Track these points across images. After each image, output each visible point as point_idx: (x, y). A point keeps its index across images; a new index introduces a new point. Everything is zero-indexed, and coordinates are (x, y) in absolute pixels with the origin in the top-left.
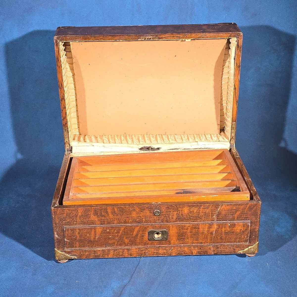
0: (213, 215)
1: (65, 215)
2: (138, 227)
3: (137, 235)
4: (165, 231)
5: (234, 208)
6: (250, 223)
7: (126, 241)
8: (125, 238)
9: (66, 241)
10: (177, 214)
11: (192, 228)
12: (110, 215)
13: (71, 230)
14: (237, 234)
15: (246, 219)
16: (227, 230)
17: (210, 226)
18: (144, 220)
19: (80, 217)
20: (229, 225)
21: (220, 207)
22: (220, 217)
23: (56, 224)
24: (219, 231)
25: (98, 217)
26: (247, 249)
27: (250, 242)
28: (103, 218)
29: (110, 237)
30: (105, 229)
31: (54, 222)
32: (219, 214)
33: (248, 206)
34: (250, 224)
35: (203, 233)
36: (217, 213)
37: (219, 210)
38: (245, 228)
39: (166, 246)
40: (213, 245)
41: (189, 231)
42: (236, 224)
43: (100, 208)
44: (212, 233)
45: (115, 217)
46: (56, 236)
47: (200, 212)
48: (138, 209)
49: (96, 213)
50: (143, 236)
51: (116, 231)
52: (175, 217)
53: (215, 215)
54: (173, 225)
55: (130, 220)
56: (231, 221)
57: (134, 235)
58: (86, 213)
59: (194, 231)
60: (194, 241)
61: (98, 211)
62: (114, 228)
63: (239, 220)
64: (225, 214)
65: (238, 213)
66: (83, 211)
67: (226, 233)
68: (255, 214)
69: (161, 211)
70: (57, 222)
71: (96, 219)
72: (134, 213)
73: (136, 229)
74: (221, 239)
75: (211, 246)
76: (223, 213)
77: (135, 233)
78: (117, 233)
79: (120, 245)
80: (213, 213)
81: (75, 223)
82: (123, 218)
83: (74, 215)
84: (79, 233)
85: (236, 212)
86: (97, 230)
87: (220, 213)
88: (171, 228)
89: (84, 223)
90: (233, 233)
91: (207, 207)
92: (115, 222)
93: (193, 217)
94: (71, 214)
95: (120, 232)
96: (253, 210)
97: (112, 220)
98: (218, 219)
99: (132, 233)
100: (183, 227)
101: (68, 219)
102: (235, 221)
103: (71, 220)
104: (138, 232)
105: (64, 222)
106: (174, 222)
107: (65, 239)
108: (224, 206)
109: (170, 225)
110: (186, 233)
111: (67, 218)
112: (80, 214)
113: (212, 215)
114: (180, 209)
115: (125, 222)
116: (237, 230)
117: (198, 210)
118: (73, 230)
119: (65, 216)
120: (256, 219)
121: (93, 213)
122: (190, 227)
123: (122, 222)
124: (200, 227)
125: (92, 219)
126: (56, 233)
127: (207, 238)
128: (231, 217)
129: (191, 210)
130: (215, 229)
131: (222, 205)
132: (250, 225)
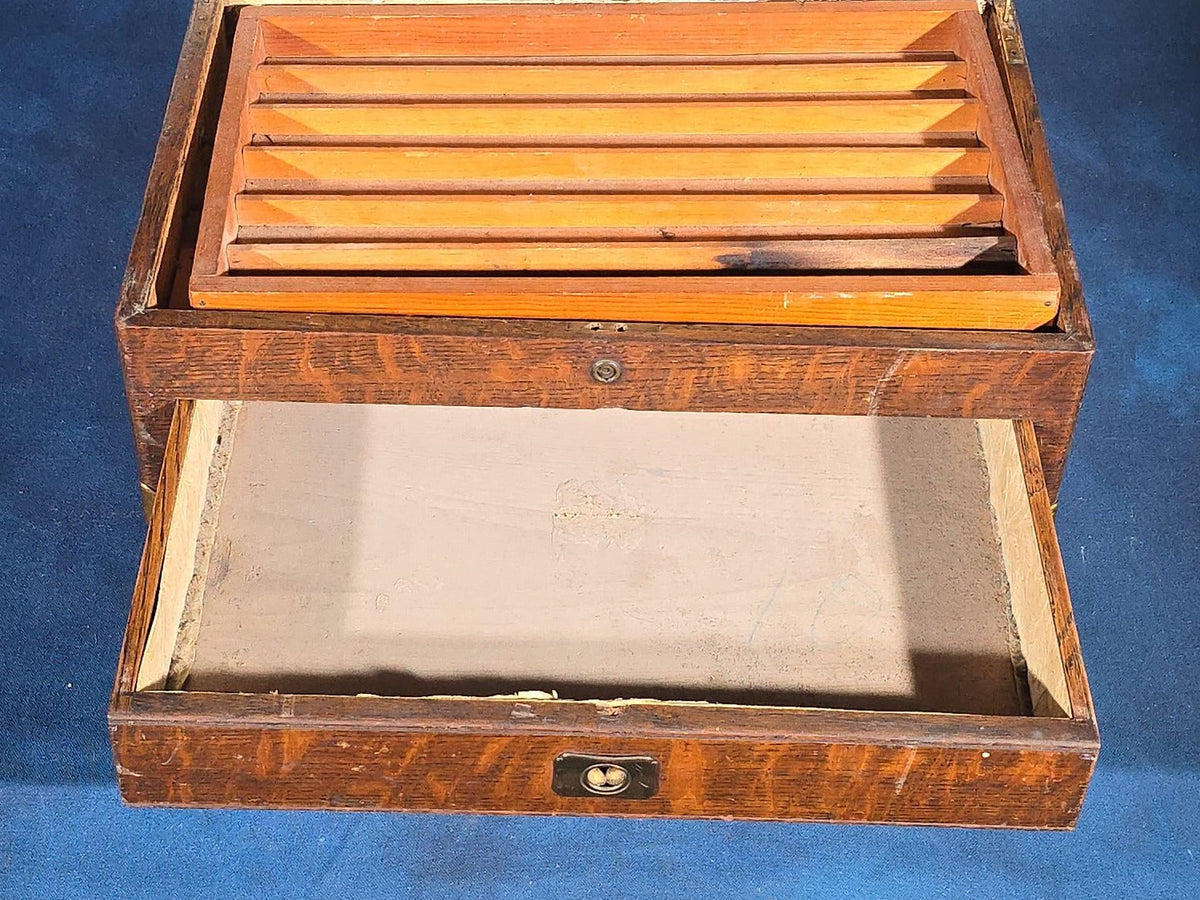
0: (863, 390)
1: (179, 357)
5: (966, 368)
10: (696, 381)
12: (389, 370)
18: (545, 395)
19: (251, 369)
21: (899, 361)
22: (896, 400)
23: (140, 389)
25: (334, 372)
28: (357, 379)
31: (130, 382)
32: (893, 386)
33: (1030, 363)
36: (883, 385)
37: (891, 372)
43: (345, 339)
45: (415, 376)
46: (147, 436)
47: (807, 376)
48: (520, 352)
49: (324, 355)
52: (688, 392)
53: (873, 393)
55: (482, 395)
58: (276, 352)
61: (336, 349)
64: (921, 390)
65: (981, 389)
66: (264, 347)
68: (1058, 399)
69: (627, 366)
70: (146, 382)
71: (326, 382)
72: (502, 365)
76: (913, 385)
80: (864, 384)
81: (229, 390)
82: (450, 383)
83: (222, 358)
85: (972, 385)
87: (897, 386)
91: (842, 360)
92: (414, 397)
93: (769, 396)
94: (207, 354)
96: (1052, 380)
97: (397, 389)
98: (882, 407)
101: (197, 373)
103: (212, 377)
105: (177, 383)
108: (916, 358)
111: (194, 368)
112: (249, 356)
113: (861, 392)
114: (712, 362)
115: (460, 400)
117: (799, 369)
119: (179, 360)
120: (1061, 416)
121: (311, 356)
123: (447, 399)
125: (309, 381)
126: (141, 425)
128: (945, 403)
129: (765, 368)
131: (910, 355)
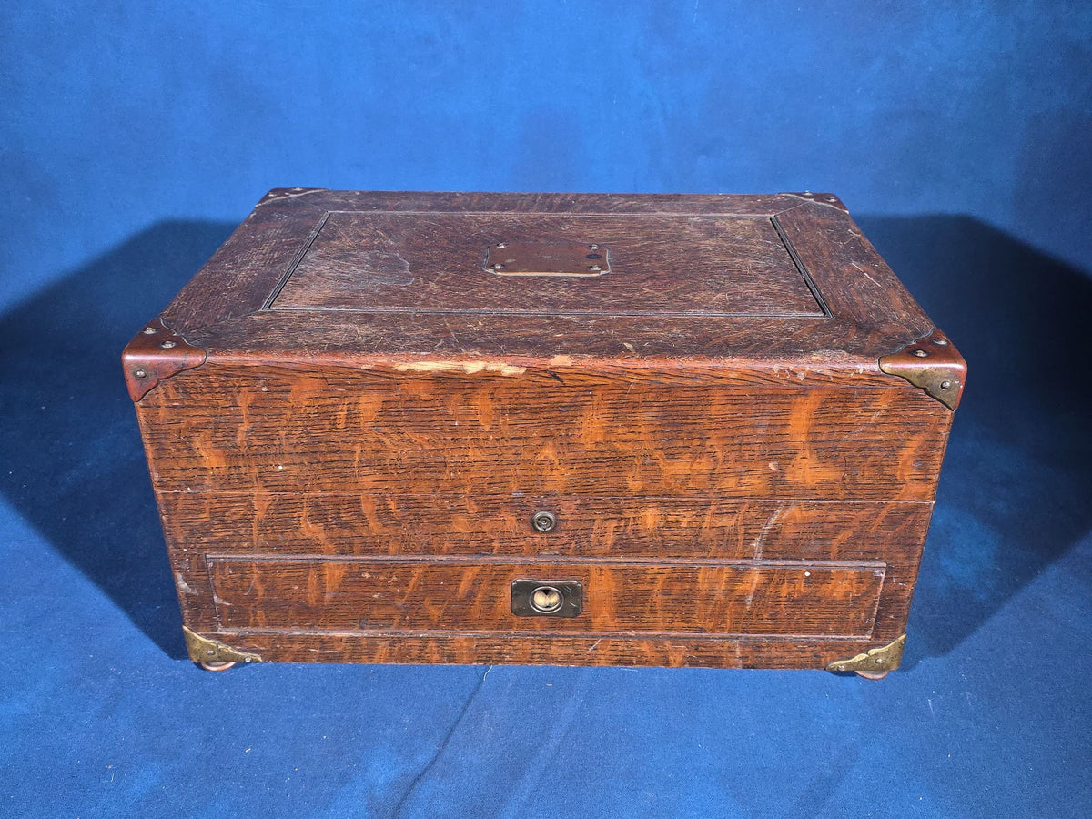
0: (751, 537)
1: (205, 517)
2: (476, 570)
3: (471, 594)
4: (572, 586)
5: (833, 517)
6: (884, 571)
7: (435, 612)
8: (427, 602)
9: (218, 605)
10: (616, 530)
11: (670, 581)
12: (371, 524)
13: (234, 567)
14: (832, 605)
15: (870, 556)
16: (799, 591)
17: (738, 575)
18: (496, 544)
19: (262, 526)
20: (807, 574)
21: (779, 511)
22: (778, 545)
23: (176, 545)
24: (768, 593)
25: (327, 527)
26: (864, 656)
27: (876, 635)
28: (346, 533)
29: (375, 596)
30: (356, 570)
31: (169, 539)
32: (775, 534)
33: (884, 512)
34: (883, 576)
35: (708, 598)
36: (766, 533)
37: (773, 521)
38: (865, 588)
39: (574, 633)
40: (743, 640)
41: (658, 587)
42: (832, 571)
43: (335, 499)
44: (741, 600)
45: (392, 530)
46: (183, 585)
47: (704, 525)
48: (475, 507)
49: (320, 512)
50: (492, 599)
51: (395, 578)
52: (610, 539)
53: (758, 539)
54: (604, 567)
55: (447, 545)
56: (817, 563)
57: (460, 595)
58: (281, 511)
59: (677, 589)
60: (675, 624)
61: (327, 508)
62: (386, 567)
63: (844, 560)
64: (796, 536)
65: (845, 535)
66: (272, 507)
67: (793, 601)
68: (907, 543)
69: (561, 517)
70: (180, 539)
71: (322, 536)
72: (462, 519)
73: (468, 576)
74: (773, 618)
75: (736, 641)
76: (790, 532)
77: (464, 587)
78: (397, 584)
79: (413, 624)
80: (750, 531)
81: (246, 545)
82: (420, 535)
83: (239, 517)
84: (262, 580)
85: (837, 532)
86: (327, 572)
87: (777, 533)
88: (594, 575)
89: (280, 549)
90: (819, 601)
91: (732, 511)
92: (392, 548)
93: (675, 542)
94: (226, 514)
95: (411, 584)
96: (902, 527)
97: (378, 541)
98: (766, 551)
99: (452, 588)
100: (637, 575)
101: (220, 530)
102: (829, 563)
103: (231, 533)
104: (476, 583)
105: (205, 540)
106: (605, 555)
107: (215, 597)
108: (793, 509)
109: (591, 566)
110: (647, 594)
111: (217, 527)
112: (259, 515)
113: (749, 538)
114: (628, 513)
115: (428, 550)
116: (833, 591)
117: (698, 519)
118: (239, 568)
119: (205, 520)
120: (909, 558)
121: (308, 514)
122: (665, 576)
123: (418, 549)
124: (700, 576)
125: (309, 535)
126: (179, 576)
127: (722, 613)
128: (816, 547)
129: (671, 518)
130: (754, 586)
131: (787, 505)
132: (883, 579)
